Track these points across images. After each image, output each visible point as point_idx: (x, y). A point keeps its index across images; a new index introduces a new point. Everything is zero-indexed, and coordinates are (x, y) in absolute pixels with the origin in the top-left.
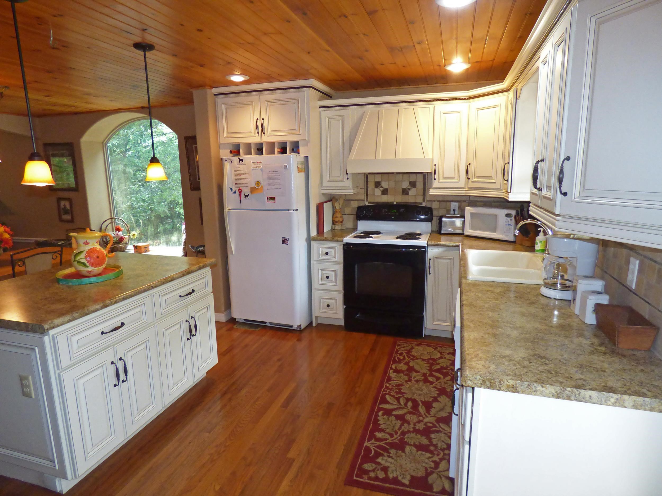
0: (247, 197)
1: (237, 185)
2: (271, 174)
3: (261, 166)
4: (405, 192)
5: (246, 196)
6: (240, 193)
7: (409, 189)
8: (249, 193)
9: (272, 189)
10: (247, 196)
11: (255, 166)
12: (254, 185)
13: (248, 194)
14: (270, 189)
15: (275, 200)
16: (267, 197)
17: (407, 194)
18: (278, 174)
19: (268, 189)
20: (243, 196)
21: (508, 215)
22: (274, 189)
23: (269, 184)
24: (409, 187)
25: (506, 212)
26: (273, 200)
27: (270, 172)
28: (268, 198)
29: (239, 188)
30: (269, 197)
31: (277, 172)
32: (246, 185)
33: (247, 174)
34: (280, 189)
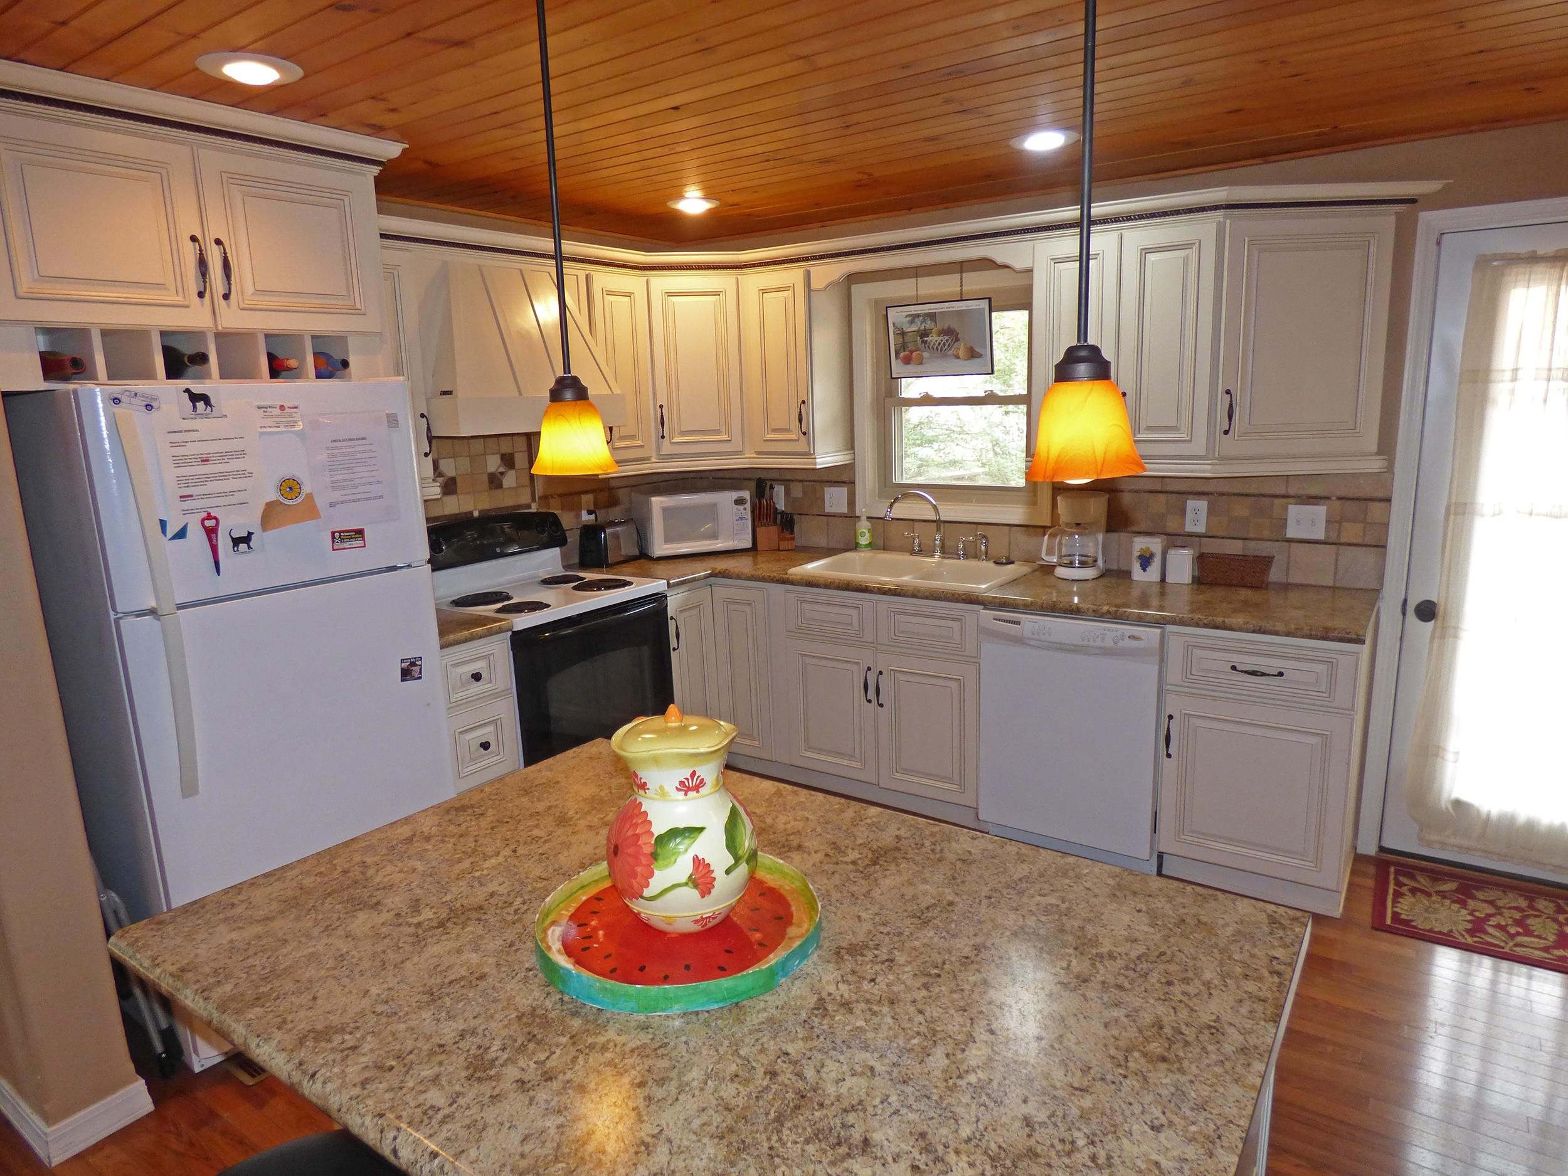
0: (243, 547)
1: (189, 504)
2: (341, 448)
3: (296, 422)
4: (495, 481)
5: (236, 542)
6: (211, 533)
7: (502, 473)
8: (256, 529)
9: (350, 501)
10: (247, 539)
11: (269, 422)
12: (273, 495)
13: (250, 534)
14: (342, 502)
15: (363, 539)
16: (333, 533)
17: (500, 486)
18: (370, 447)
19: (332, 505)
20: (224, 543)
21: (739, 502)
22: (359, 500)
23: (335, 486)
24: (502, 469)
25: (735, 495)
26: (356, 539)
27: (335, 441)
28: (337, 535)
29: (205, 515)
30: (340, 532)
31: (363, 442)
32: (239, 497)
33: (240, 454)
34: (381, 497)
